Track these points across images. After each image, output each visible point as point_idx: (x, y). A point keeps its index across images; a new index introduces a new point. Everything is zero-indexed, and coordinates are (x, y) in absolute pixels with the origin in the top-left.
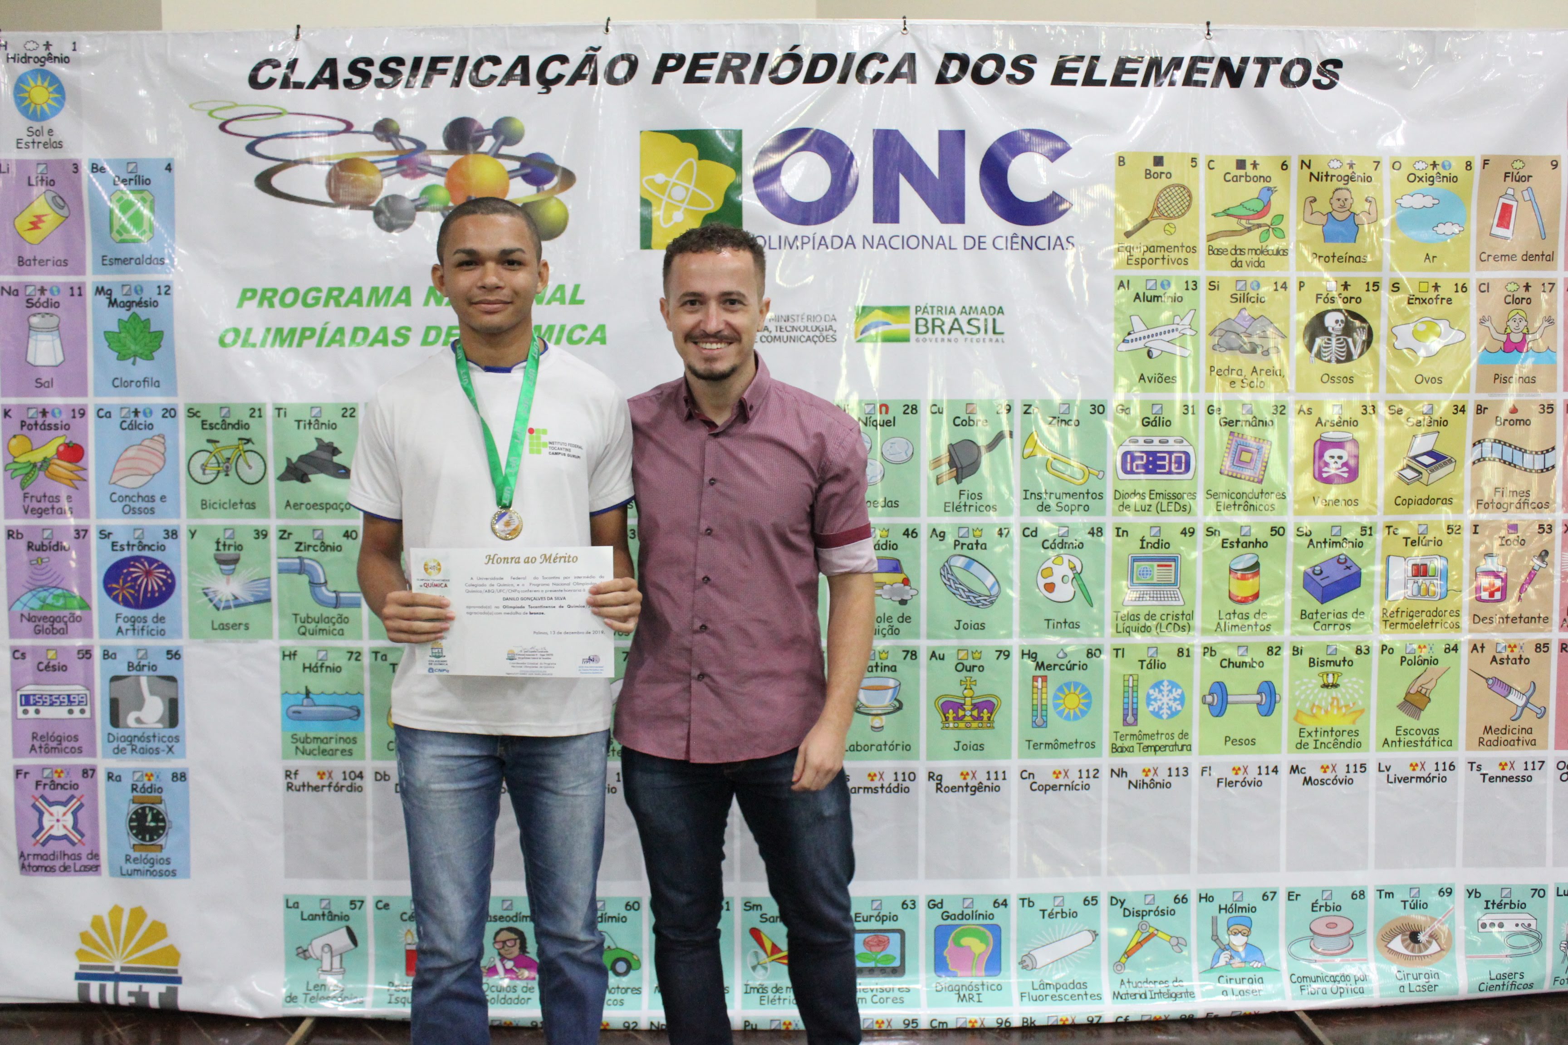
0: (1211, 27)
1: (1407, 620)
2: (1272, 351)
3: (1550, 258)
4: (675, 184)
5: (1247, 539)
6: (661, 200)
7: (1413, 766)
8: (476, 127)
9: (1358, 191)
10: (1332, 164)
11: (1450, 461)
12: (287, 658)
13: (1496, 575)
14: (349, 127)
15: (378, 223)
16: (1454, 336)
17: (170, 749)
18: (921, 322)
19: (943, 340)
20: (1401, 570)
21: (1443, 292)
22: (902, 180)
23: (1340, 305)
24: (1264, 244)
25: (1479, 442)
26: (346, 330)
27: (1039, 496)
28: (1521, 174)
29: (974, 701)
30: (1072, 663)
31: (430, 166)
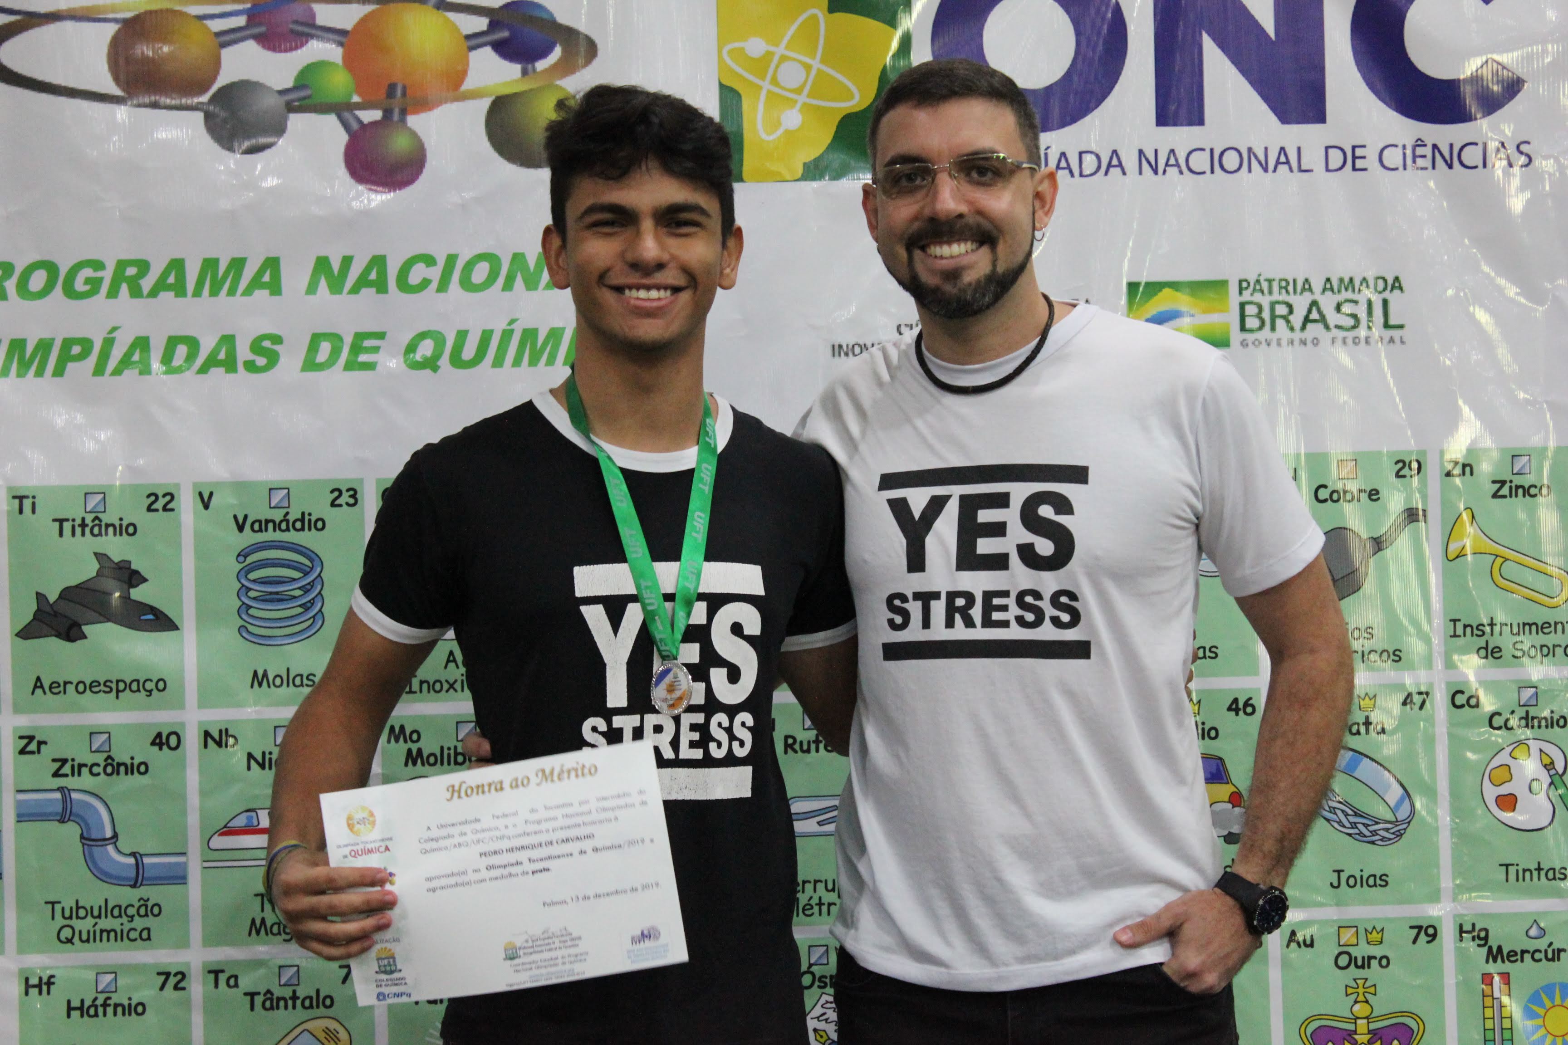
4: (784, 59)
6: (761, 88)
12: (34, 992)
18: (1251, 310)
19: (1292, 342)
22: (1208, 44)
26: (152, 342)
27: (1478, 630)
29: (1373, 1026)
30: (1556, 946)
31: (313, 25)
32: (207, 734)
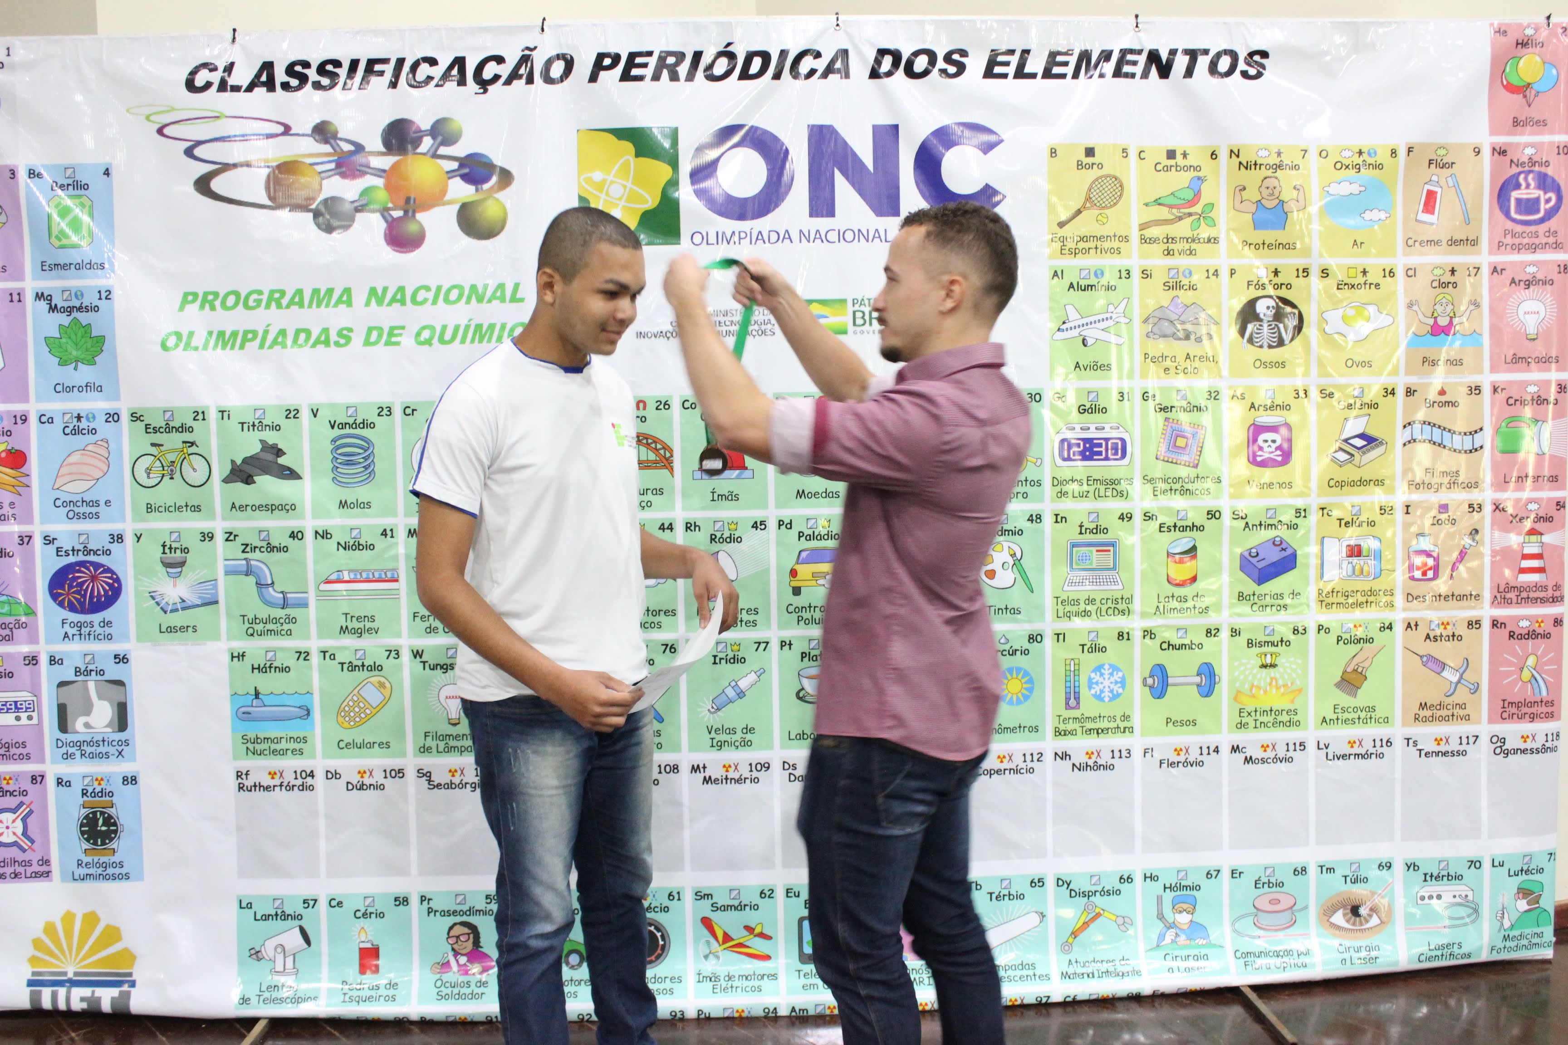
0: (1139, 20)
1: (1341, 600)
2: (1205, 338)
3: (1475, 242)
4: (612, 182)
5: (1184, 523)
6: (600, 198)
7: (1352, 744)
8: (414, 129)
9: (1286, 180)
10: (1261, 153)
11: (1381, 443)
12: (236, 660)
13: (1428, 554)
14: (287, 130)
15: (318, 226)
16: (1383, 320)
17: (120, 753)
18: (859, 315)
20: (1335, 551)
21: (1371, 278)
22: (837, 174)
23: (1270, 291)
24: (1195, 233)
25: (1409, 424)
26: (288, 332)
28: (1445, 161)
30: (1014, 648)
31: (369, 167)
32: (316, 532)
